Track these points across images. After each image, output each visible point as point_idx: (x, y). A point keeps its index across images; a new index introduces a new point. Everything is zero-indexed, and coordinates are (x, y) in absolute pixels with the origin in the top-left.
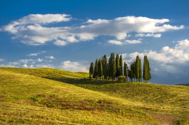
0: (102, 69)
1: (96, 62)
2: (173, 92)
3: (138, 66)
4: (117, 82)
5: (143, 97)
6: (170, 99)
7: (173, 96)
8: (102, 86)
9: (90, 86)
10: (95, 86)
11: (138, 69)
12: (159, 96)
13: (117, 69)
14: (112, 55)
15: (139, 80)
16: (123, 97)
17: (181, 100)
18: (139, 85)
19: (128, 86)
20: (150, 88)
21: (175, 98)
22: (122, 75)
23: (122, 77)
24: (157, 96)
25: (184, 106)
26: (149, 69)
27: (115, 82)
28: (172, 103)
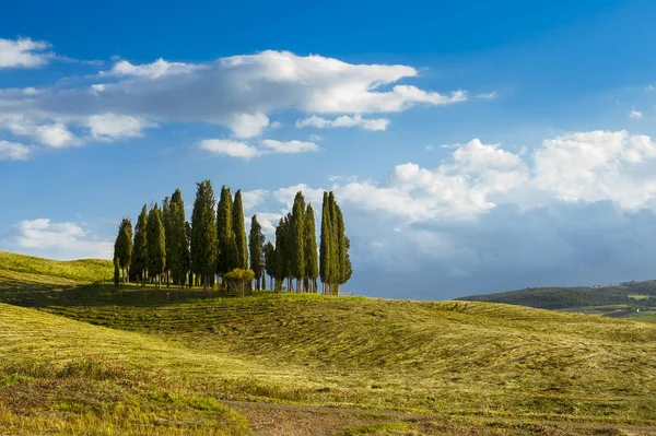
0: (163, 245)
1: (141, 218)
2: (422, 326)
3: (301, 231)
4: (222, 293)
5: (314, 348)
6: (411, 352)
7: (421, 340)
8: (163, 311)
9: (116, 311)
10: (134, 312)
11: (302, 242)
12: (371, 343)
13: (222, 244)
14: (203, 192)
15: (306, 284)
16: (239, 350)
17: (446, 354)
18: (303, 303)
19: (263, 308)
20: (344, 313)
21: (427, 347)
22: (242, 266)
23: (239, 273)
24: (365, 342)
25: (456, 375)
26: (342, 243)
27: (215, 295)
28: (416, 364)
